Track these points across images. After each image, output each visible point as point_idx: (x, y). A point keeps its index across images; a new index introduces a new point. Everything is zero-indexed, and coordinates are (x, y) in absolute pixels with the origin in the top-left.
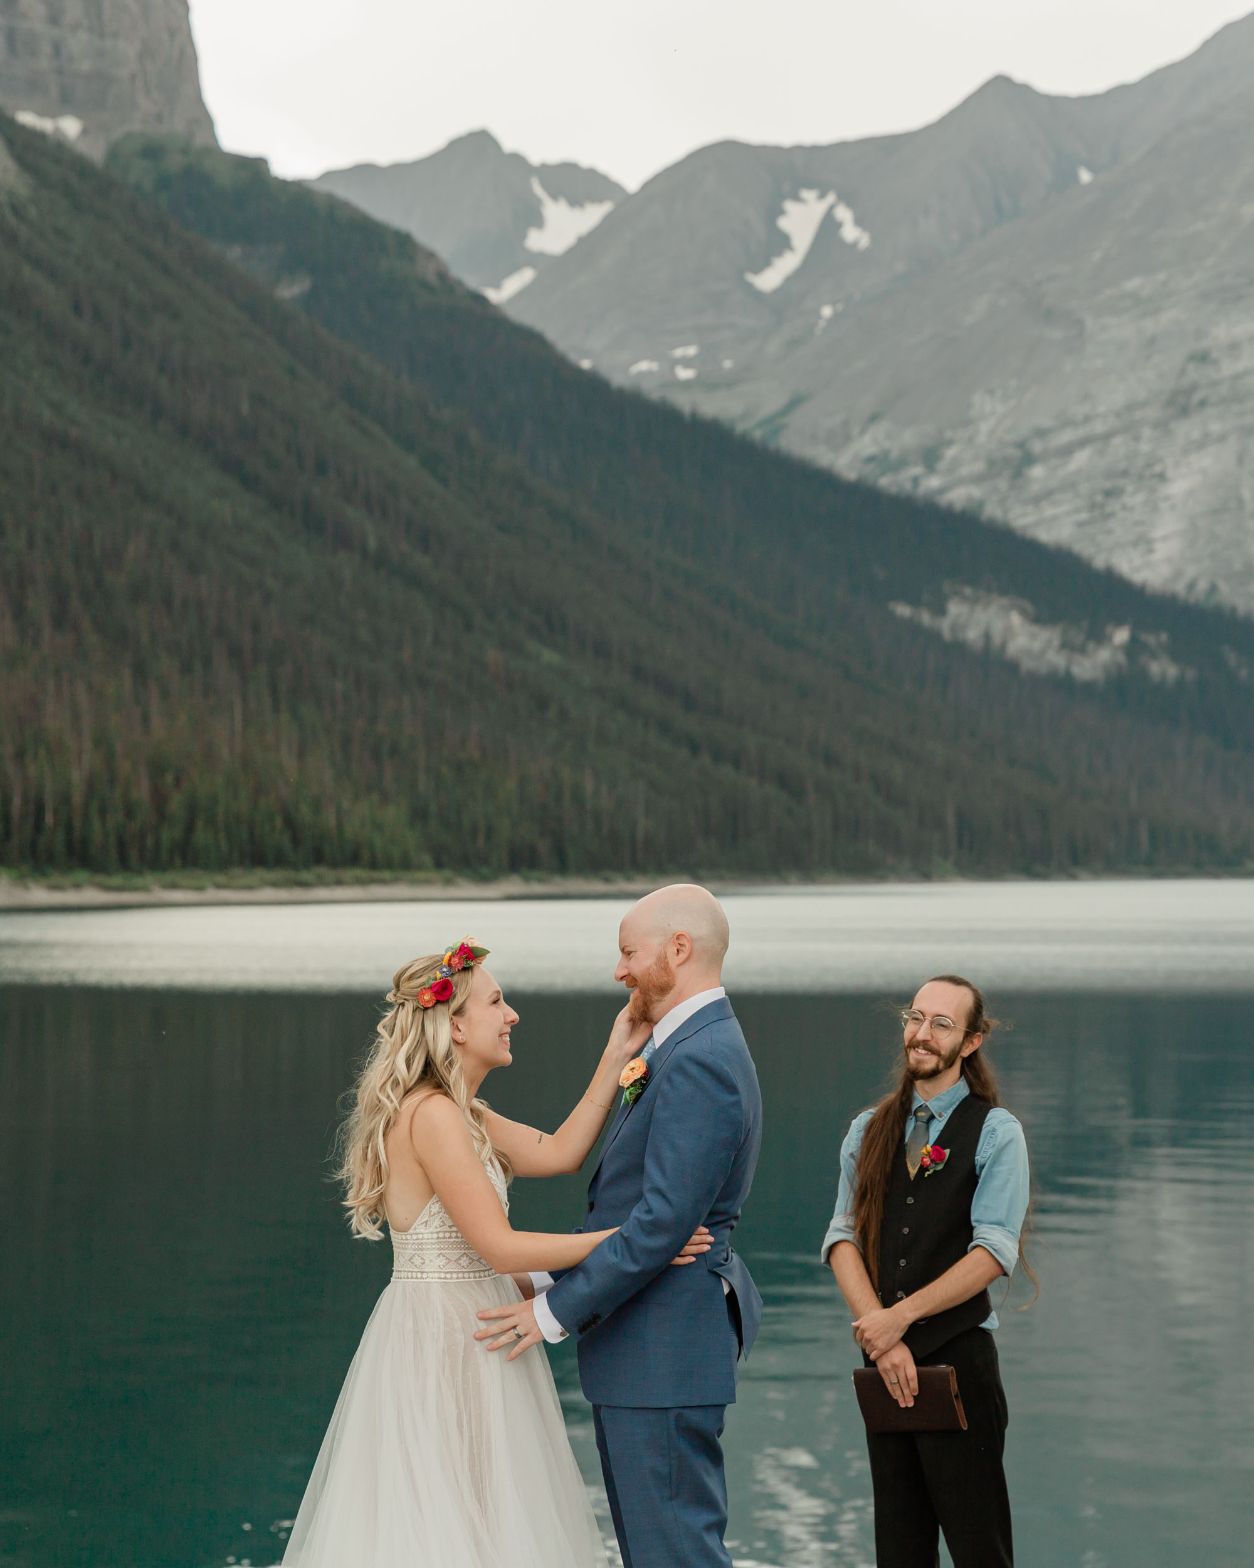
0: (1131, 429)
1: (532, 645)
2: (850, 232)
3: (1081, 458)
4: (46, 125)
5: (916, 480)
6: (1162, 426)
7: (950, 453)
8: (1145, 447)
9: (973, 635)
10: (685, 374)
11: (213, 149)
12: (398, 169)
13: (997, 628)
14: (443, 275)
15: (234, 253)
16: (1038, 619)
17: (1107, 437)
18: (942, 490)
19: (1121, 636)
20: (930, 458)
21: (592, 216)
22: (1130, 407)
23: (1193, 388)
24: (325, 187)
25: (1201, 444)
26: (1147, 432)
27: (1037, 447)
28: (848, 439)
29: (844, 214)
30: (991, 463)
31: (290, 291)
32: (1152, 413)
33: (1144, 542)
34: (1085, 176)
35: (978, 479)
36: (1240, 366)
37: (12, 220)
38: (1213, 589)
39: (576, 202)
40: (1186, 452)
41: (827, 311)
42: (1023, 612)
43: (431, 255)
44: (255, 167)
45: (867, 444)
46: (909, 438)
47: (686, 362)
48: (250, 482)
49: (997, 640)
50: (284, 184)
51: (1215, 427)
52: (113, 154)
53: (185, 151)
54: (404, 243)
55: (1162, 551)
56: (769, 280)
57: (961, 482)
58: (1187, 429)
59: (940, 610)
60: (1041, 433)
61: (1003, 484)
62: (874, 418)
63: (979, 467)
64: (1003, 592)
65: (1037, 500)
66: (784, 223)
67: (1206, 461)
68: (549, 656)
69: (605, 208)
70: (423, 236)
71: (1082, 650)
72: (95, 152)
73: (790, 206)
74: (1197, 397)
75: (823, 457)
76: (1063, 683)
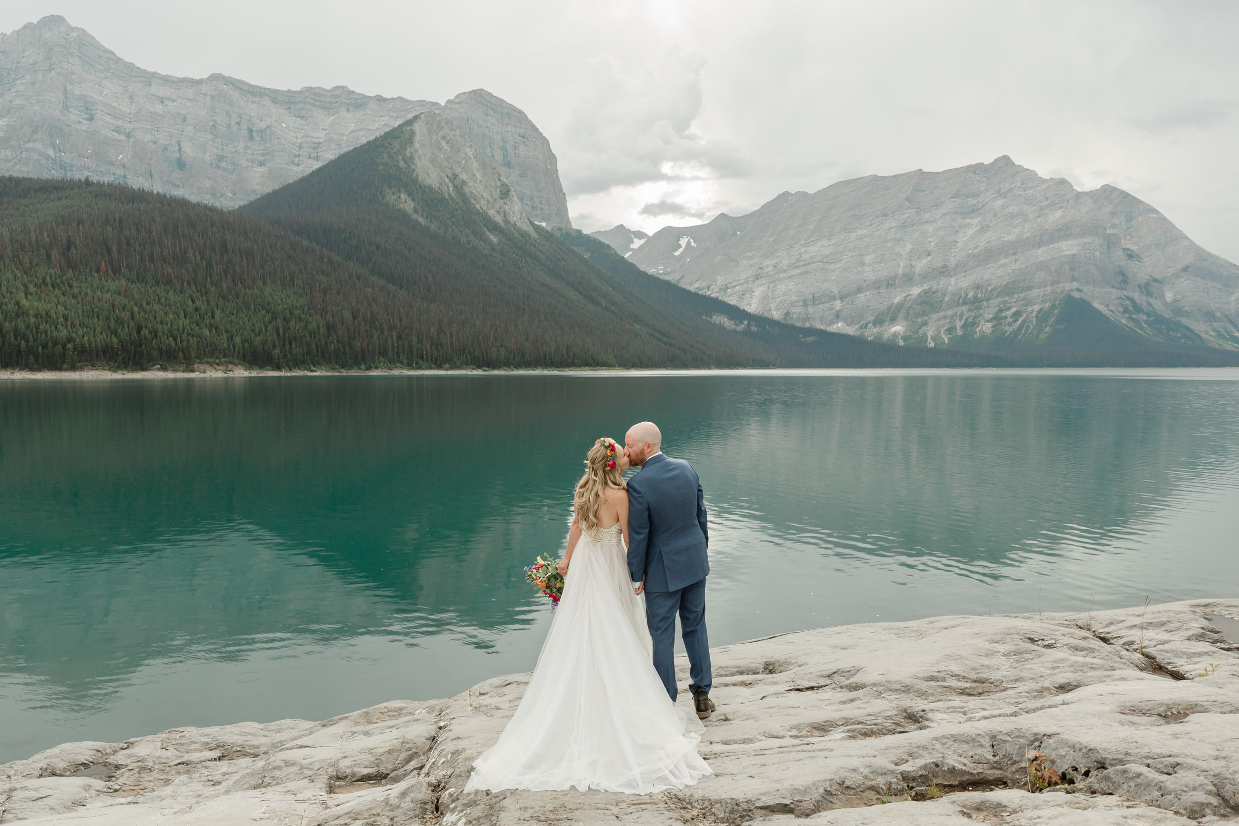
0: (747, 282)
1: (634, 324)
2: (693, 244)
3: (738, 288)
4: (539, 224)
5: (705, 292)
6: (753, 282)
7: (712, 287)
8: (750, 286)
9: (717, 322)
10: (661, 272)
11: (571, 228)
12: (606, 232)
13: (722, 320)
14: (615, 253)
15: (576, 248)
16: (730, 319)
17: (742, 284)
18: (711, 294)
19: (746, 322)
20: (708, 288)
21: (643, 241)
22: (747, 278)
23: (760, 274)
24: (592, 236)
25: (761, 285)
26: (750, 283)
27: (729, 286)
28: (692, 284)
29: (692, 241)
30: (720, 289)
31: (587, 256)
32: (751, 279)
33: (750, 304)
34: (739, 233)
35: (717, 292)
36: (768, 270)
37: (535, 243)
38: (763, 313)
39: (640, 239)
40: (758, 287)
41: (688, 260)
42: (727, 318)
43: (613, 249)
44: (579, 232)
45: (696, 285)
46: (704, 284)
47: (661, 270)
48: (580, 293)
49: (722, 323)
50: (585, 235)
51: (763, 282)
52: (552, 229)
53: (566, 229)
54: (608, 246)
55: (753, 306)
56: (677, 253)
57: (714, 293)
58: (758, 282)
59: (712, 318)
60: (730, 283)
61: (722, 293)
62: (697, 280)
63: (718, 290)
64: (724, 314)
65: (729, 296)
66: (680, 242)
67: (761, 288)
68: (637, 326)
69: (646, 239)
70: (611, 245)
71: (738, 325)
72: (549, 229)
73: (681, 239)
74: (761, 275)
75: (688, 288)
76: (735, 331)
